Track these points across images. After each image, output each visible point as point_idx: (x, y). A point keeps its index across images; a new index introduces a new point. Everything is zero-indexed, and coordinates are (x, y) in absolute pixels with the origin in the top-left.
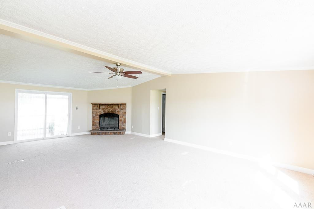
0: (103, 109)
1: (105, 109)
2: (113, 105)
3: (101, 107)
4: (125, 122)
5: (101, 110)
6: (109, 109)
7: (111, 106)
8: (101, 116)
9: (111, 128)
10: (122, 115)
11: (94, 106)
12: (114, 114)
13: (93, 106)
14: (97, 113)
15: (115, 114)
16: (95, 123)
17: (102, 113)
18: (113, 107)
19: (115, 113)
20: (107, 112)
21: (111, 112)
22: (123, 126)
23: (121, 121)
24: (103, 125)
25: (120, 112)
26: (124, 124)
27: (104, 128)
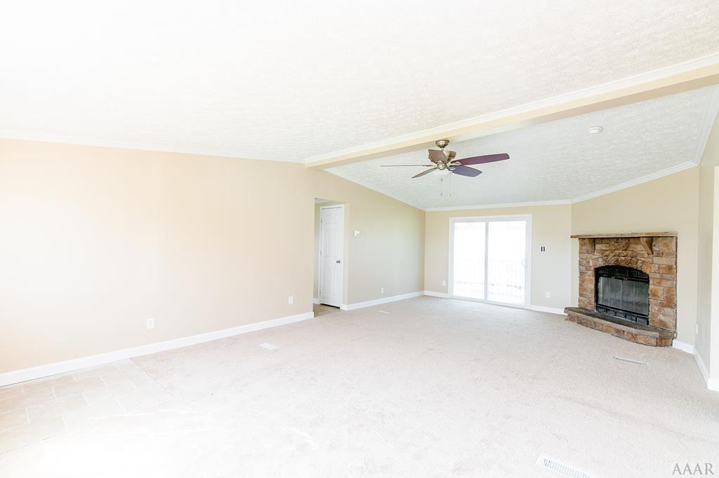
0: (603, 251)
1: (607, 253)
2: (628, 241)
3: (598, 247)
4: (670, 302)
5: (597, 255)
6: (617, 252)
7: (624, 242)
8: (599, 273)
9: (627, 313)
10: (658, 276)
11: (582, 242)
12: (632, 269)
13: (581, 245)
14: (589, 262)
15: (636, 270)
16: (585, 290)
17: (601, 263)
18: (628, 245)
19: (634, 266)
20: (612, 261)
21: (623, 264)
22: (661, 317)
23: (655, 295)
24: (606, 300)
25: (651, 265)
26: (668, 310)
27: (607, 309)
